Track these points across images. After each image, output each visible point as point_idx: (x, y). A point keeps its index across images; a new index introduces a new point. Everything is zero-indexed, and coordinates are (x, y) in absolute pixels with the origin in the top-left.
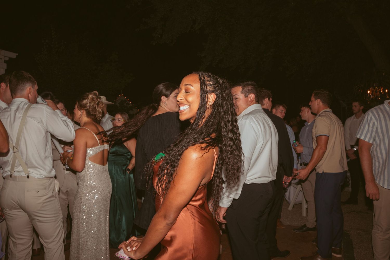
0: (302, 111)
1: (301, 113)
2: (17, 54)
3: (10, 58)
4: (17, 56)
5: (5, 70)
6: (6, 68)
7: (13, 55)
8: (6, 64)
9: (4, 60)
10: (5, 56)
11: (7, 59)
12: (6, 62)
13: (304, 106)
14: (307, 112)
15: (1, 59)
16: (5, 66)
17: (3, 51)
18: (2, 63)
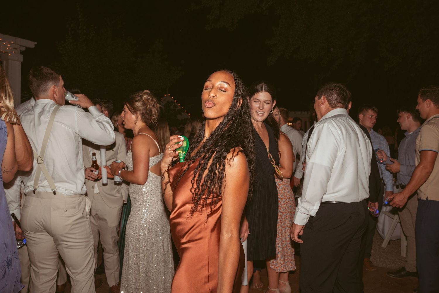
0: (400, 118)
1: (399, 120)
2: (36, 43)
3: (26, 48)
4: (35, 45)
5: (21, 63)
6: (22, 60)
7: (32, 44)
8: (22, 56)
9: (20, 51)
10: (20, 46)
11: (24, 49)
12: (22, 53)
13: (402, 111)
14: (406, 118)
15: (16, 49)
16: (21, 58)
17: (19, 39)
18: (17, 55)
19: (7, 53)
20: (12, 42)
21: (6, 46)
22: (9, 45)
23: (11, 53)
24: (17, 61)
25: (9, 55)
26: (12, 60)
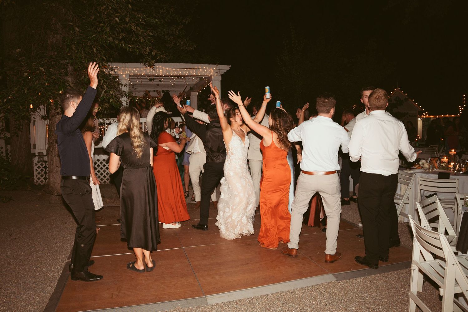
2: (231, 66)
4: (230, 67)
5: (220, 81)
6: (221, 80)
7: (227, 67)
15: (217, 72)
16: (220, 78)
17: (219, 65)
18: (217, 76)
19: (211, 76)
20: (214, 68)
21: (210, 71)
22: (212, 71)
23: (214, 76)
24: (218, 80)
25: (213, 77)
26: (215, 80)
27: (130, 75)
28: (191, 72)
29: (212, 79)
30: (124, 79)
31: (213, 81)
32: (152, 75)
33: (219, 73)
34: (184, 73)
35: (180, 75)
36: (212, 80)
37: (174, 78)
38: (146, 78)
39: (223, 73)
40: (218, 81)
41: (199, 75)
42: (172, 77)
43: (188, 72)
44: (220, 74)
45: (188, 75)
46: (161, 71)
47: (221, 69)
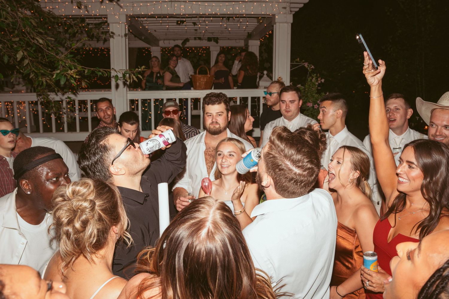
5: (290, 25)
6: (292, 22)
8: (292, 16)
15: (285, 8)
16: (290, 19)
18: (285, 15)
19: (274, 15)
20: (281, 1)
21: (273, 7)
22: (277, 5)
23: (278, 14)
24: (286, 22)
25: (277, 17)
26: (280, 23)
27: (127, 15)
28: (237, 8)
29: (276, 21)
30: (117, 23)
31: (277, 24)
32: (166, 15)
33: (288, 9)
34: (225, 10)
35: (216, 14)
36: (275, 23)
37: (206, 19)
38: (155, 19)
39: (297, 10)
40: (286, 24)
41: (252, 13)
42: (203, 17)
43: (231, 9)
44: (291, 11)
45: (233, 14)
46: (182, 6)
47: (292, 2)
